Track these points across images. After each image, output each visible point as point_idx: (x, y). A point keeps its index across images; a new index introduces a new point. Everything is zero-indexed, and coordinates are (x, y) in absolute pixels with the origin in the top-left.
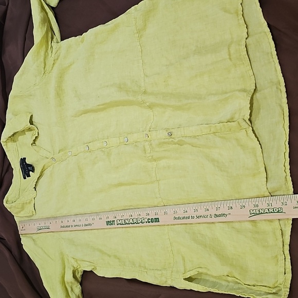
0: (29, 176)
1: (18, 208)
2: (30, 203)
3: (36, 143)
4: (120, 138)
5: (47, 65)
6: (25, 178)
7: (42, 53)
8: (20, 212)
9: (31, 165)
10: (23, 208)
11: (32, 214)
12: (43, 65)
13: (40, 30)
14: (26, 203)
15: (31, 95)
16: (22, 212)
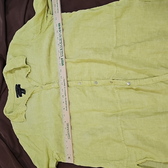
0: (21, 96)
1: (14, 117)
2: (22, 114)
3: (29, 76)
4: (92, 81)
5: (42, 27)
6: (18, 97)
7: (41, 20)
8: (15, 119)
9: (24, 90)
10: (17, 117)
11: (23, 121)
12: (40, 27)
13: (42, 5)
14: (19, 114)
15: (28, 45)
16: (16, 119)
